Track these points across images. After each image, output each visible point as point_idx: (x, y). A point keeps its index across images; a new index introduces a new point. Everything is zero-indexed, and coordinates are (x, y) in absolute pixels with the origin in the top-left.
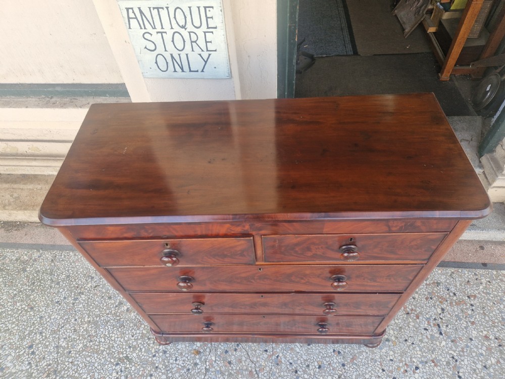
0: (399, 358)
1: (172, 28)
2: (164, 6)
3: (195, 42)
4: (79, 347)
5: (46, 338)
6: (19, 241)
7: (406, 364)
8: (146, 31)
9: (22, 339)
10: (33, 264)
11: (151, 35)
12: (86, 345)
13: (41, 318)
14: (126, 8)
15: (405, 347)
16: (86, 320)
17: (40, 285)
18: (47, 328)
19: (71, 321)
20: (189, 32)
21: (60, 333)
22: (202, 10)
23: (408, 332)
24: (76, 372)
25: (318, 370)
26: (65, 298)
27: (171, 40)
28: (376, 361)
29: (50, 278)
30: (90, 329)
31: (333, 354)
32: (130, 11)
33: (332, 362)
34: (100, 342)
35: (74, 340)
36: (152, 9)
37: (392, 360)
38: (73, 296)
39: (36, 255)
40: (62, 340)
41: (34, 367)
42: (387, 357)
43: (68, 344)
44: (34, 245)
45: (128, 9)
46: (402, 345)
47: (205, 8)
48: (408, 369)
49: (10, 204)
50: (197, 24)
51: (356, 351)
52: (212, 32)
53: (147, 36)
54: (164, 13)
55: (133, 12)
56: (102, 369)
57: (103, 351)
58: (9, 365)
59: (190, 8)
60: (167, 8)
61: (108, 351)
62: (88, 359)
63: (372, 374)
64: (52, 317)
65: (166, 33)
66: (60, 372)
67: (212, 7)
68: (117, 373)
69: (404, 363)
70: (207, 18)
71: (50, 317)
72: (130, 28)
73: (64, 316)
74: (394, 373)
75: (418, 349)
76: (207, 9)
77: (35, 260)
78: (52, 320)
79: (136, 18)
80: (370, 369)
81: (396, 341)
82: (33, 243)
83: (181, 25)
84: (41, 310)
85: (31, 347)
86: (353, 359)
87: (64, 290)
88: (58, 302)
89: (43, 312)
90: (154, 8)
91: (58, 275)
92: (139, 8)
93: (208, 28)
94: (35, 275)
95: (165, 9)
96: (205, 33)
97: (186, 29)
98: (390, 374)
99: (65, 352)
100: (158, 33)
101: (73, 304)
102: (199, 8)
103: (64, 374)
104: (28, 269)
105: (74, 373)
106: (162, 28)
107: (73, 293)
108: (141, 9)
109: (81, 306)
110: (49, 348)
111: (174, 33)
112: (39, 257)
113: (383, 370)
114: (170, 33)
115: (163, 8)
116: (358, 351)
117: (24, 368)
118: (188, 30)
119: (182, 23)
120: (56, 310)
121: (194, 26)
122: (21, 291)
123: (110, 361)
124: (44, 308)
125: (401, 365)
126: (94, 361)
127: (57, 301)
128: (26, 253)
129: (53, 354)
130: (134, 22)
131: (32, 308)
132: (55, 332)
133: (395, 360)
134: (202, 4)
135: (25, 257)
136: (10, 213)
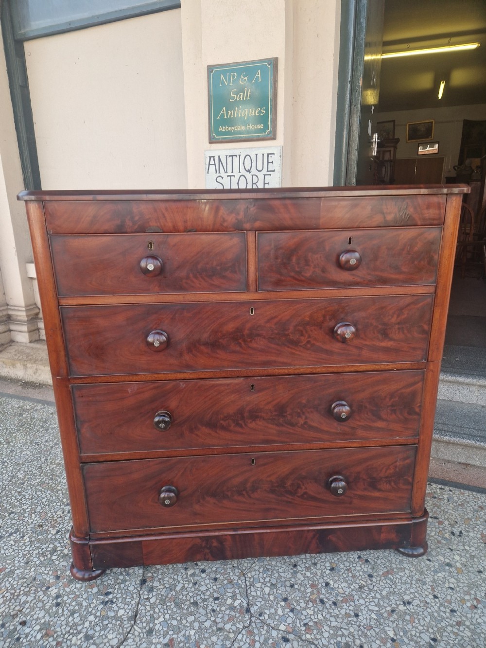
0: (466, 589)
1: (240, 172)
2: (237, 154)
3: (255, 184)
4: (34, 482)
5: (6, 467)
6: (30, 395)
7: (476, 599)
8: (219, 175)
10: (32, 412)
11: (222, 178)
12: (44, 482)
13: (12, 451)
14: (209, 157)
15: (476, 579)
16: (56, 462)
17: (28, 428)
18: (12, 460)
19: (41, 459)
20: (252, 175)
21: (24, 466)
22: (266, 156)
23: (485, 563)
24: (17, 501)
25: (328, 572)
26: (46, 441)
27: (237, 182)
28: (425, 583)
29: (41, 425)
30: (57, 470)
31: (357, 560)
32: (212, 159)
33: (353, 568)
34: (60, 482)
35: (34, 475)
36: (228, 157)
37: (452, 589)
38: (55, 441)
39: (39, 406)
40: (22, 472)
42: (444, 583)
43: (25, 477)
44: (42, 401)
45: (210, 157)
46: (473, 576)
47: (268, 154)
48: (479, 606)
49: (41, 360)
50: (260, 168)
51: (394, 566)
52: (270, 175)
53: (219, 179)
54: (236, 159)
55: (214, 160)
56: (49, 505)
57: (59, 490)
59: (256, 155)
60: (240, 155)
61: (64, 492)
62: (39, 493)
63: (415, 596)
64: (23, 453)
65: (234, 176)
67: (274, 154)
68: (63, 513)
69: (473, 597)
70: (268, 163)
71: (21, 453)
72: (208, 173)
73: (36, 454)
74: (453, 604)
76: (270, 155)
77: (36, 410)
78: (22, 455)
79: (215, 164)
80: (412, 590)
81: (463, 569)
82: (42, 399)
83: (247, 169)
84: (16, 446)
86: (388, 573)
87: (49, 435)
88: (38, 443)
89: (18, 448)
90: (230, 156)
91: (50, 424)
92: (219, 156)
93: (268, 171)
94: (29, 420)
95: (238, 156)
96: (265, 175)
97: (250, 172)
98: (446, 604)
99: (18, 482)
100: (228, 176)
101: (52, 447)
102: (263, 154)
103: (4, 500)
104: (24, 415)
105: (16, 501)
106: (232, 172)
107: (57, 440)
108: (220, 157)
110: (4, 475)
111: (241, 176)
112: (41, 409)
113: (435, 597)
114: (237, 175)
115: (236, 156)
116: (398, 566)
118: (252, 173)
119: (248, 168)
120: (32, 448)
121: (257, 170)
122: (6, 429)
123: (62, 501)
124: (19, 445)
125: (467, 597)
126: (44, 495)
127: (37, 441)
128: (31, 404)
129: (4, 482)
130: (212, 168)
131: (8, 443)
132: (18, 464)
133: (458, 589)
134: (266, 152)
135: (28, 407)
136: (36, 369)
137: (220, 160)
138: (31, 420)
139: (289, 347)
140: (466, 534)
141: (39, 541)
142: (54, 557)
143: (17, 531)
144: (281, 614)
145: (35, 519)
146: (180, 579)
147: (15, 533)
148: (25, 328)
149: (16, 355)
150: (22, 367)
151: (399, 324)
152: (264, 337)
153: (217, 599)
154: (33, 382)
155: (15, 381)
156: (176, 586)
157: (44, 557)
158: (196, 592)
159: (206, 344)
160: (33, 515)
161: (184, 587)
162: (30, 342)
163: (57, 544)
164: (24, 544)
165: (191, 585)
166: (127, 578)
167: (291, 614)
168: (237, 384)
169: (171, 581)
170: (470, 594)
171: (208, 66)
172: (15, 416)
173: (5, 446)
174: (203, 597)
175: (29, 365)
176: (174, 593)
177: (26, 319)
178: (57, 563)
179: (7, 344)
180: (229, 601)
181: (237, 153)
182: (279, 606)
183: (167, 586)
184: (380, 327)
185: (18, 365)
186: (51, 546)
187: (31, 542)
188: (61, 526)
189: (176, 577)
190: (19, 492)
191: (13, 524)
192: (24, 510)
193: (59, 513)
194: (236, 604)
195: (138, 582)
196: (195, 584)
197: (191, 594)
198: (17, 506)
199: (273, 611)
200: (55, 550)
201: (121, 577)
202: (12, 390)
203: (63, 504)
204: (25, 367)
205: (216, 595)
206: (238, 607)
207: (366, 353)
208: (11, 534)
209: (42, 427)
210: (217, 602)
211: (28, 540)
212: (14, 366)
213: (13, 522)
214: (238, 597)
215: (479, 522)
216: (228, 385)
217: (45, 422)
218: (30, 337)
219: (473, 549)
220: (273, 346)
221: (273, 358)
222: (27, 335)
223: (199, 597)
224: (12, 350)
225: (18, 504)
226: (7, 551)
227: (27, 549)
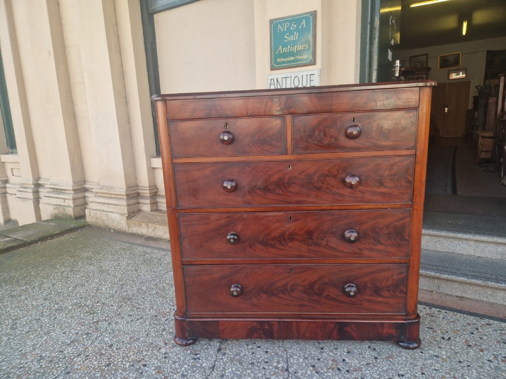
0: (447, 371)
4: (152, 293)
5: (135, 283)
6: (150, 245)
7: (454, 377)
9: (120, 281)
10: (151, 254)
12: (158, 293)
13: (139, 275)
15: (456, 366)
17: (149, 263)
18: (139, 280)
19: (157, 280)
21: (146, 284)
22: (309, 76)
23: (465, 357)
25: (345, 354)
28: (416, 366)
31: (367, 348)
33: (364, 353)
35: (152, 289)
37: (437, 370)
39: (156, 251)
40: (145, 287)
41: (118, 293)
42: (431, 366)
43: (147, 289)
45: (271, 79)
46: (454, 364)
49: (158, 222)
50: (305, 84)
51: (394, 354)
54: (288, 80)
55: (274, 81)
56: (161, 306)
57: (168, 298)
58: (103, 289)
59: (302, 76)
60: (291, 77)
62: (155, 299)
63: (408, 372)
66: (132, 300)
67: (314, 74)
69: (452, 376)
70: (310, 80)
73: (154, 278)
74: (436, 378)
75: (474, 371)
76: (312, 76)
77: (154, 253)
78: (145, 278)
79: (274, 84)
80: (406, 369)
81: (448, 359)
83: (296, 85)
84: (141, 272)
85: (123, 285)
86: (389, 357)
90: (284, 78)
92: (277, 78)
98: (430, 378)
99: (143, 292)
101: (164, 274)
102: (307, 75)
104: (146, 256)
109: (168, 276)
110: (134, 288)
113: (423, 374)
115: (289, 77)
116: (398, 354)
117: (111, 293)
120: (151, 274)
121: (303, 86)
124: (143, 272)
125: (447, 376)
126: (158, 300)
127: (154, 271)
129: (134, 291)
130: (273, 86)
131: (136, 270)
132: (142, 283)
133: (441, 371)
134: (309, 73)
135: (149, 251)
136: (155, 228)
137: (277, 81)
138: (151, 259)
139: (314, 191)
140: (454, 339)
141: (155, 324)
142: (164, 333)
143: (142, 318)
144: (310, 374)
145: (153, 312)
146: (243, 350)
147: (140, 319)
148: (148, 201)
149: (142, 219)
150: (146, 227)
151: (390, 176)
152: (298, 185)
153: (267, 362)
154: (152, 237)
155: (141, 236)
156: (240, 353)
157: (158, 332)
158: (253, 358)
159: (260, 189)
160: (151, 310)
161: (245, 354)
162: (151, 211)
163: (166, 326)
164: (146, 325)
165: (250, 354)
166: (209, 347)
167: (317, 375)
168: (280, 216)
169: (237, 351)
170: (450, 374)
171: (270, 20)
172: (141, 256)
173: (135, 272)
174: (258, 360)
175: (150, 225)
176: (239, 357)
177: (149, 195)
178: (166, 336)
179: (137, 212)
180: (275, 364)
181: (289, 75)
182: (309, 369)
183: (235, 353)
184: (377, 178)
185: (143, 225)
186: (162, 327)
187: (150, 324)
188: (169, 317)
189: (241, 349)
190: (143, 298)
191: (139, 315)
192: (146, 307)
193: (168, 310)
194: (279, 366)
195: (216, 350)
196: (253, 353)
197: (250, 359)
198: (141, 305)
199: (304, 371)
200: (164, 330)
201: (206, 346)
202: (139, 241)
203: (170, 305)
204: (148, 226)
205: (266, 360)
206: (281, 368)
207: (368, 196)
208: (138, 319)
209: (158, 263)
210: (266, 364)
211: (148, 323)
212: (140, 226)
213: (139, 313)
214: (281, 362)
215: (465, 333)
216: (274, 216)
217: (160, 260)
218: (151, 207)
219: (457, 348)
220: (304, 190)
221: (304, 199)
222: (149, 206)
223: (255, 361)
224: (140, 216)
225: (142, 303)
226: (135, 328)
227: (148, 328)
